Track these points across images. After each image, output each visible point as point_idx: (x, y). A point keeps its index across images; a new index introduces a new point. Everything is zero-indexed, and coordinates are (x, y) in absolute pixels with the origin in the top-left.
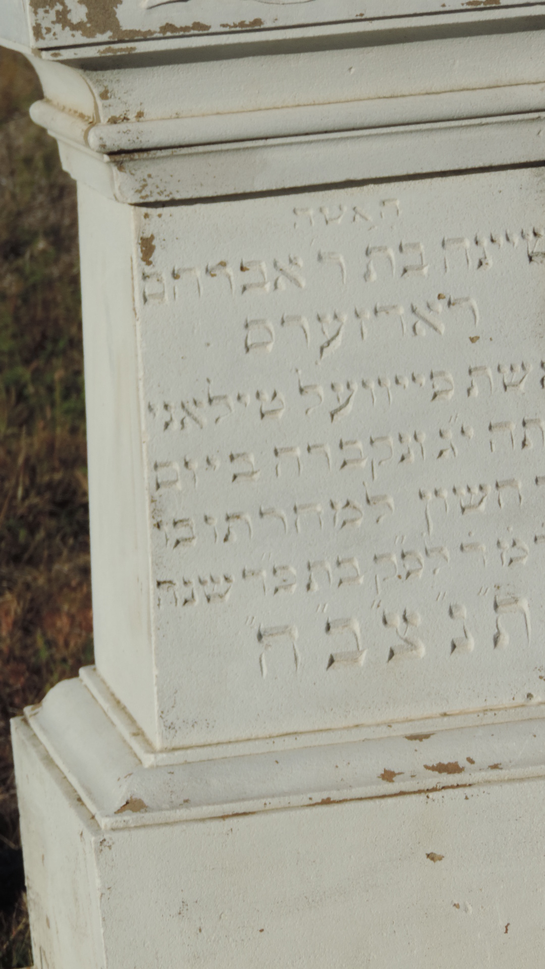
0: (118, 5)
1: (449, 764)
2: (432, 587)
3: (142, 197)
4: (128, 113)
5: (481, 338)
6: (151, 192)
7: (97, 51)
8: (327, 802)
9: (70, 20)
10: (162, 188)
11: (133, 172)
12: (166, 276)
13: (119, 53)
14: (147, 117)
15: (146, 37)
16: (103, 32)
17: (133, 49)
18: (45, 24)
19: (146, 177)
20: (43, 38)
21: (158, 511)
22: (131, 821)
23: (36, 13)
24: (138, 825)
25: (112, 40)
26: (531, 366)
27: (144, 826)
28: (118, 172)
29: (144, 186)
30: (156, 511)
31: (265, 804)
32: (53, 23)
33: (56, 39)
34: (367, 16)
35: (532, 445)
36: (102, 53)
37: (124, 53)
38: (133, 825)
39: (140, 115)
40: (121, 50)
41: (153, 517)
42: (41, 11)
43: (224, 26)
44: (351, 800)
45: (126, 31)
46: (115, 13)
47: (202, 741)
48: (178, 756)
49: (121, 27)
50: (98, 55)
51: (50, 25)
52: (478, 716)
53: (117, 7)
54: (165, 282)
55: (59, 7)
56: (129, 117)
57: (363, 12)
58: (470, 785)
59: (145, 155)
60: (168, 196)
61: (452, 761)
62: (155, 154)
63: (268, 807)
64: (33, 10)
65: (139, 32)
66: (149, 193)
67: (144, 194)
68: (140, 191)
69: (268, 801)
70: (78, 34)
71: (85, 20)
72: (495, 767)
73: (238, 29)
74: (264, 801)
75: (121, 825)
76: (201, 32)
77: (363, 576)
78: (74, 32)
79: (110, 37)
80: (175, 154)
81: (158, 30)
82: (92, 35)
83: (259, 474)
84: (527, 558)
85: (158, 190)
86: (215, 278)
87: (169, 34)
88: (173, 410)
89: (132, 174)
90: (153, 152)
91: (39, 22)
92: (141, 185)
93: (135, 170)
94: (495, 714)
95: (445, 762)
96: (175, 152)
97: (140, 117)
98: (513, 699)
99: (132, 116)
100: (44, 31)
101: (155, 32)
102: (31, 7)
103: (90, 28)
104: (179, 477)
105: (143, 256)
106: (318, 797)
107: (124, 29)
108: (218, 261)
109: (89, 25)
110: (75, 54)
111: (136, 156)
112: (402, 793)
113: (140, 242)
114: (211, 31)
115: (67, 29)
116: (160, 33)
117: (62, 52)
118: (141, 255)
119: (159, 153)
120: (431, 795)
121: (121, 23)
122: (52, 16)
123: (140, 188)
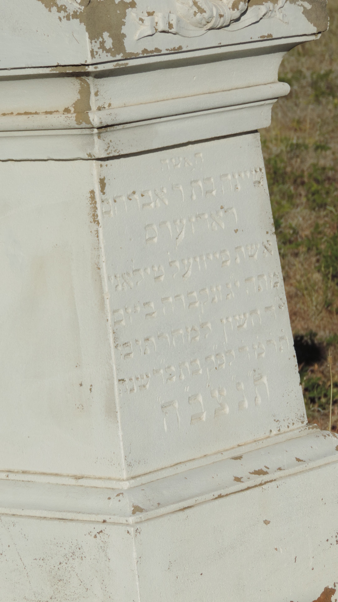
0: (125, 38)
1: (259, 470)
2: (229, 373)
3: (108, 154)
4: (105, 104)
5: (239, 230)
6: (111, 151)
7: (113, 65)
8: (220, 496)
9: (105, 47)
10: (115, 149)
11: (104, 139)
12: (111, 201)
13: (121, 67)
14: (112, 106)
15: (135, 57)
16: (119, 54)
17: (127, 64)
18: (96, 49)
19: (109, 142)
20: (95, 58)
21: (116, 338)
22: (143, 517)
23: (91, 43)
24: (146, 519)
25: (122, 58)
26: (259, 245)
27: (148, 520)
28: (98, 139)
29: (109, 147)
30: (115, 339)
31: (196, 501)
32: (99, 48)
33: (100, 58)
34: (222, 44)
35: (262, 289)
36: (115, 66)
37: (123, 66)
38: (143, 520)
39: (110, 105)
40: (122, 64)
41: (115, 342)
42: (93, 41)
43: (167, 50)
44: (230, 494)
45: (128, 53)
46: (123, 43)
47: (142, 472)
48: (139, 481)
49: (126, 51)
50: (113, 68)
51: (97, 50)
52: (256, 444)
53: (124, 40)
54: (111, 204)
55: (101, 39)
56: (105, 106)
57: (221, 42)
58: (275, 480)
59: (112, 128)
60: (118, 153)
61: (260, 468)
62: (116, 128)
63: (198, 502)
64: (90, 41)
65: (133, 53)
66: (110, 151)
67: (108, 152)
68: (106, 150)
69: (197, 498)
70: (109, 54)
71: (112, 47)
72: (280, 469)
73: (173, 52)
74: (195, 499)
75: (139, 520)
76: (158, 54)
77: (202, 369)
78: (107, 54)
79: (122, 57)
80: (124, 127)
81: (141, 52)
82: (114, 56)
83: (156, 314)
84: (264, 353)
85: (114, 150)
86: (131, 201)
87: (145, 55)
88: (118, 279)
89: (104, 140)
90: (115, 127)
91: (93, 48)
92: (107, 146)
93: (105, 138)
94: (263, 442)
95: (257, 469)
96: (124, 126)
97: (110, 106)
98: (265, 434)
99: (106, 106)
100: (95, 53)
101: (140, 54)
102: (89, 40)
103: (113, 51)
104: (124, 318)
105: (101, 189)
106: (216, 494)
107: (127, 52)
108: (132, 191)
109: (113, 50)
110: (104, 67)
111: (109, 129)
112: (249, 488)
113: (99, 181)
114: (162, 53)
115: (105, 52)
116: (142, 54)
117: (98, 66)
118: (100, 189)
119: (118, 127)
120: (263, 487)
121: (126, 49)
122: (98, 45)
123: (107, 148)
